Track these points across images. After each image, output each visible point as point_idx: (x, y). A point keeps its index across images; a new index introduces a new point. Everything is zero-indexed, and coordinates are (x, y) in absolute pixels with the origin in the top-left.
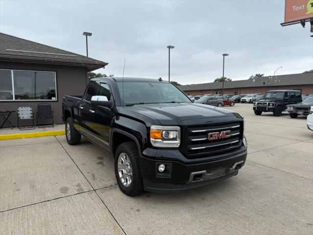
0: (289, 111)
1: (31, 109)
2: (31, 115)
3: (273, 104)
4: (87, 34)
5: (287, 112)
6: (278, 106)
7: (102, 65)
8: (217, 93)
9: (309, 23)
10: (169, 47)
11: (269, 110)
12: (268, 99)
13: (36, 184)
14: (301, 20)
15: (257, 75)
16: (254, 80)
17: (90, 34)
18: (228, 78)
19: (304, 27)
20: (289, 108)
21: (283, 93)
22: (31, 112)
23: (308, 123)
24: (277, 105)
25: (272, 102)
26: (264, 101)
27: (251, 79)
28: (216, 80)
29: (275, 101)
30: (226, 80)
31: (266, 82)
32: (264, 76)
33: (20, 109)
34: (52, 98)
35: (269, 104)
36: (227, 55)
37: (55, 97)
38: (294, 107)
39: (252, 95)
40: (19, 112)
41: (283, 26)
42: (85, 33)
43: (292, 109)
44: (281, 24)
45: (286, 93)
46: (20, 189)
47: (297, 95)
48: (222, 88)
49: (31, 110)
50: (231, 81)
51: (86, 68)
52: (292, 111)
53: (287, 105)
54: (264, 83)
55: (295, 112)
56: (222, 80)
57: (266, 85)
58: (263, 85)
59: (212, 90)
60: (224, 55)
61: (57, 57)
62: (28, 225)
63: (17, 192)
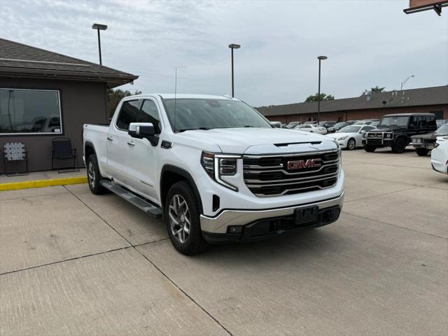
0: (414, 146)
1: (23, 146)
2: (24, 155)
3: (391, 134)
4: (99, 27)
5: (412, 147)
6: (399, 137)
7: (130, 79)
8: (310, 120)
10: (232, 47)
11: (386, 144)
12: (385, 126)
15: (373, 90)
16: (368, 98)
17: (104, 27)
18: (328, 95)
19: (440, 15)
20: (414, 140)
21: (407, 118)
22: (24, 150)
23: (432, 161)
24: (396, 136)
25: (390, 131)
26: (378, 130)
27: (364, 96)
28: (308, 99)
29: (395, 130)
30: (325, 98)
31: (387, 100)
33: (7, 146)
34: (56, 131)
35: (385, 134)
36: (325, 58)
37: (59, 128)
38: (422, 139)
39: (364, 122)
40: (6, 151)
41: (407, 13)
42: (95, 25)
43: (419, 142)
44: (405, 11)
45: (412, 117)
46: (35, 248)
47: (428, 120)
48: (317, 111)
49: (23, 148)
50: (333, 99)
51: (105, 84)
52: (419, 145)
53: (412, 136)
54: (385, 102)
55: (423, 146)
56: (319, 98)
57: (387, 105)
58: (382, 106)
59: (303, 114)
60: (320, 58)
61: (62, 68)
62: (57, 281)
63: (32, 251)
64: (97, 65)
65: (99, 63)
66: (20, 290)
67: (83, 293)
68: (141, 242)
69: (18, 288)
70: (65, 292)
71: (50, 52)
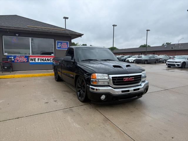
4: (66, 18)
7: (80, 35)
8: (142, 54)
10: (114, 26)
15: (167, 43)
16: (166, 46)
17: (67, 18)
27: (163, 46)
28: (141, 46)
30: (147, 46)
32: (171, 44)
36: (150, 30)
37: (53, 54)
42: (64, 17)
48: (145, 51)
50: (150, 46)
54: (172, 48)
56: (145, 46)
57: (173, 49)
58: (171, 49)
59: (139, 52)
60: (147, 30)
64: (64, 29)
65: (65, 28)
71: (51, 25)
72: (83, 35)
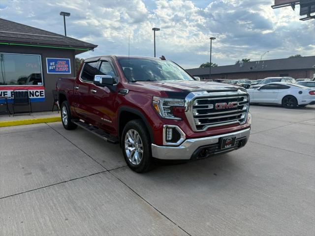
4: (64, 14)
7: (92, 47)
9: (299, 5)
10: (155, 29)
13: (45, 167)
14: (291, 3)
15: (243, 60)
16: (241, 66)
17: (68, 14)
19: (294, 10)
27: (238, 64)
28: (202, 66)
30: (212, 65)
31: (253, 67)
32: (250, 61)
34: (39, 83)
36: (215, 38)
37: (41, 82)
41: (273, 8)
42: (62, 13)
44: (272, 6)
46: (31, 173)
50: (217, 66)
54: (251, 68)
56: (208, 65)
57: (252, 70)
60: (212, 39)
61: (42, 38)
62: (53, 203)
63: (29, 176)
64: (62, 36)
65: (64, 35)
66: (23, 212)
67: (76, 214)
68: (113, 167)
69: (21, 211)
70: (61, 213)
72: (96, 46)
